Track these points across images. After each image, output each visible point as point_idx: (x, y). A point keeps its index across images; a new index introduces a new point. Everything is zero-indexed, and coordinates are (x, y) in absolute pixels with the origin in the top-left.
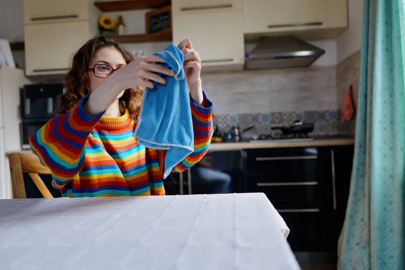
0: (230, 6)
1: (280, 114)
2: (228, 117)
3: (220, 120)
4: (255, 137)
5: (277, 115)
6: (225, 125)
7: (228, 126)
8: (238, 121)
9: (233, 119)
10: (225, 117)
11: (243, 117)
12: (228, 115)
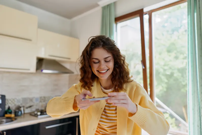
0: (30, 40)
1: (44, 97)
2: (16, 100)
3: (10, 102)
4: (39, 113)
5: (43, 98)
6: (13, 105)
7: (15, 105)
8: (21, 102)
9: (18, 101)
10: (14, 100)
11: (25, 100)
12: (16, 99)
